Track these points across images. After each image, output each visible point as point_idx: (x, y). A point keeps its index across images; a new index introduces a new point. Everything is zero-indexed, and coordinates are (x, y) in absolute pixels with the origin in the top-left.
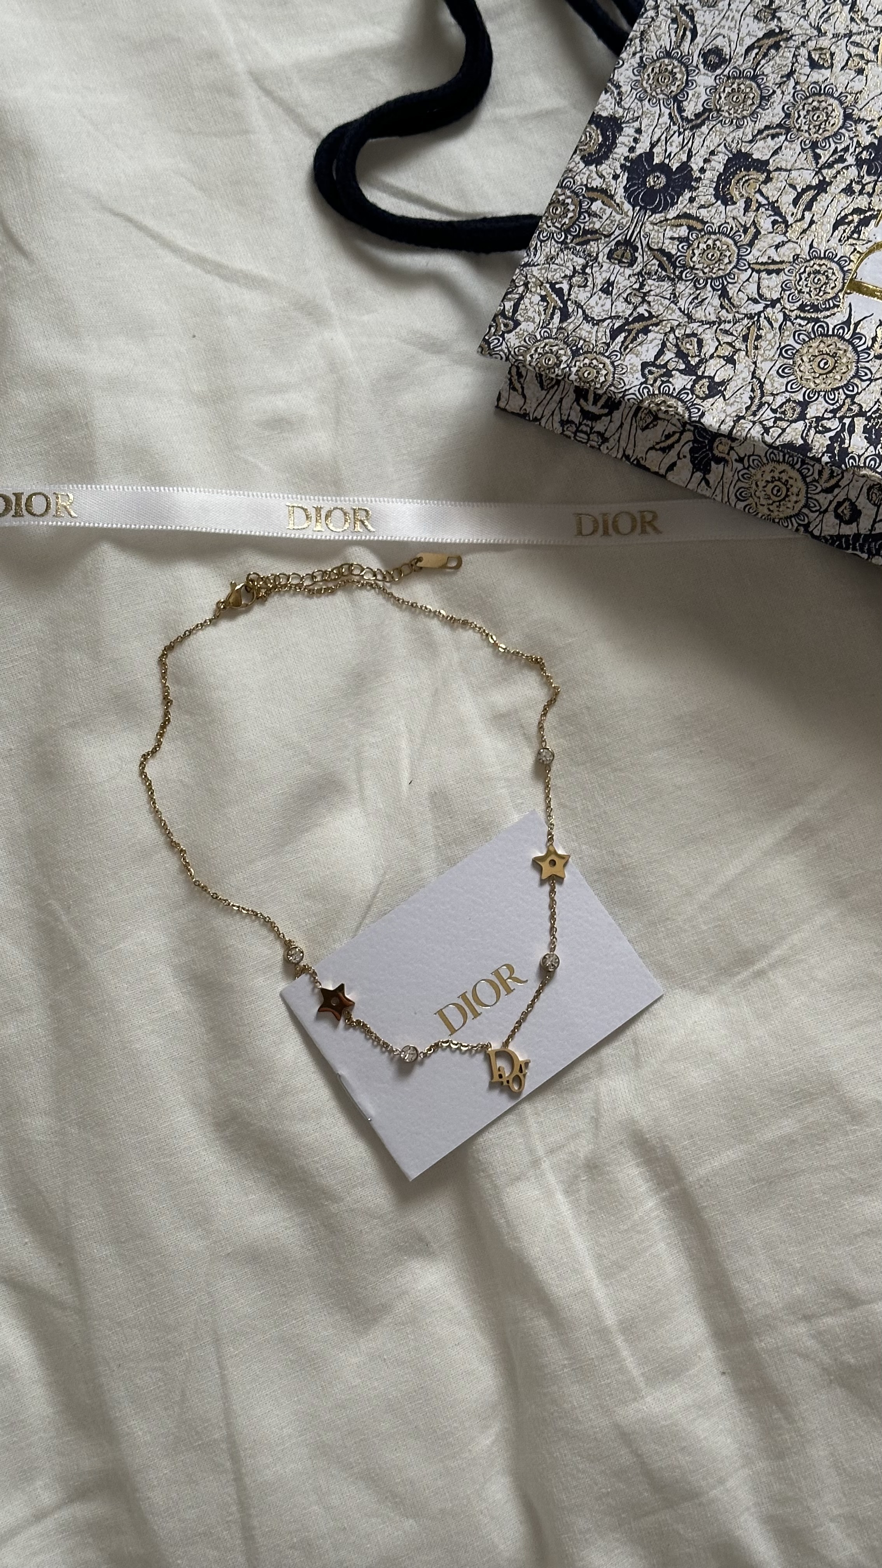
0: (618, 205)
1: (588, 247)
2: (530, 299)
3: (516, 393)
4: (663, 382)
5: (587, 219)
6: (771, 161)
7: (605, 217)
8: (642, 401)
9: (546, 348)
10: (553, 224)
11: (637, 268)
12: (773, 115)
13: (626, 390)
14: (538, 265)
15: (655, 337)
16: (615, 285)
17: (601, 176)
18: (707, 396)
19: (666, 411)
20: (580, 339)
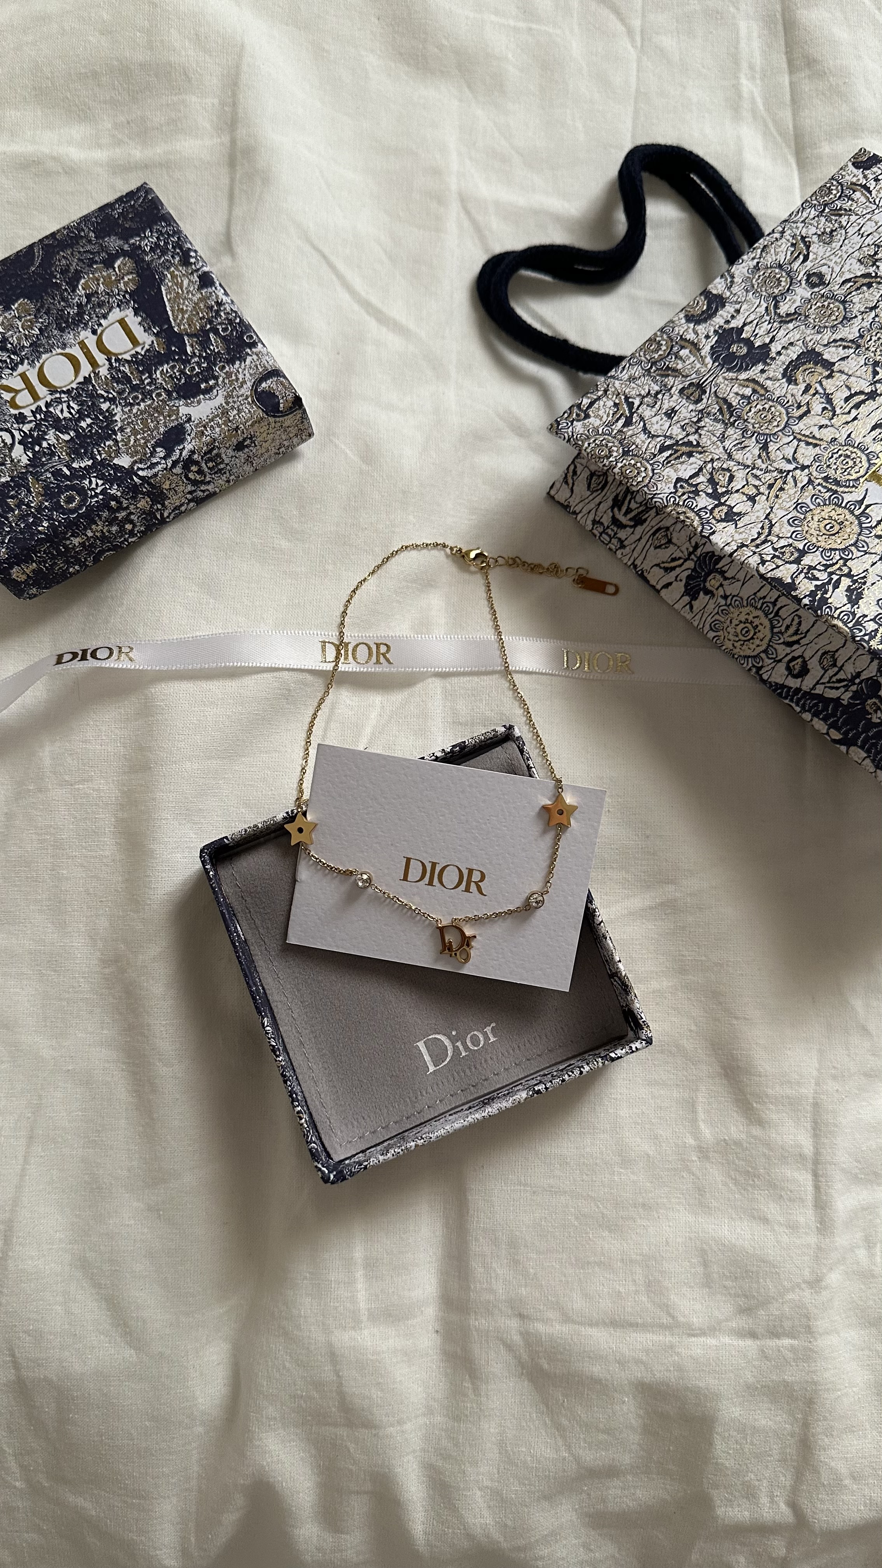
0: (702, 357)
1: (666, 380)
2: (605, 402)
3: (566, 487)
4: (689, 497)
5: (673, 359)
6: (837, 364)
7: (687, 362)
8: (666, 506)
9: (603, 442)
10: (645, 355)
11: (700, 406)
12: (850, 332)
13: (656, 494)
14: (621, 380)
15: (696, 462)
16: (678, 413)
17: (696, 333)
18: (722, 520)
19: (684, 521)
20: (634, 444)
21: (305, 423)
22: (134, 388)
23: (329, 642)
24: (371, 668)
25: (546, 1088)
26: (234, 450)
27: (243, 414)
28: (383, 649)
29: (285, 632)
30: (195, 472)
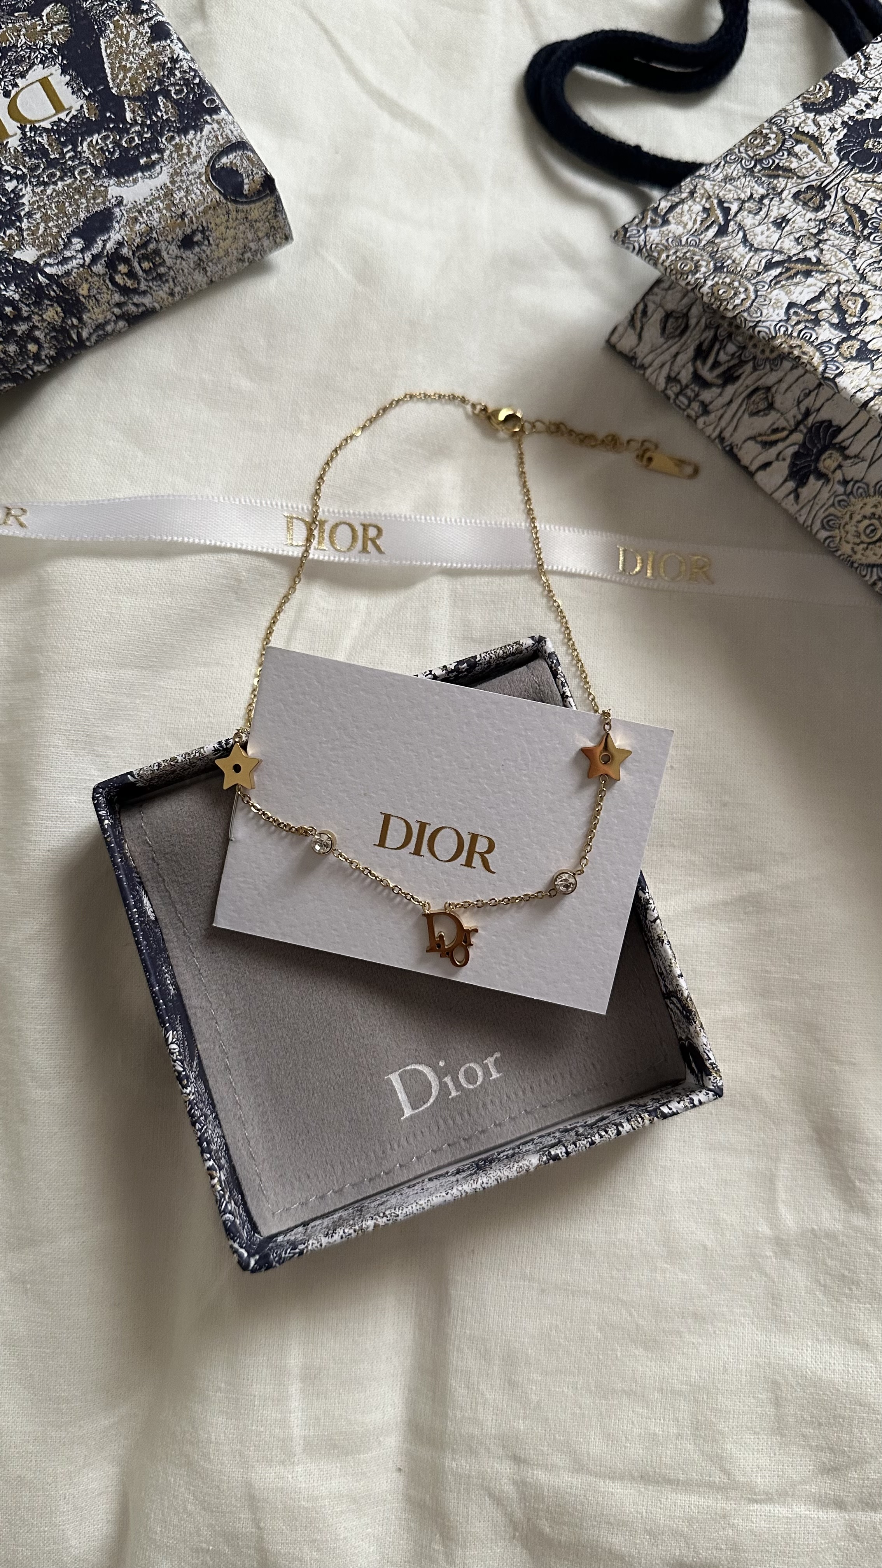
0: (825, 154)
1: (775, 182)
2: (690, 207)
3: (632, 331)
4: (806, 327)
5: (785, 156)
7: (805, 160)
8: (774, 338)
9: (688, 255)
10: (746, 151)
11: (821, 215)
13: (760, 321)
14: (714, 180)
15: (816, 283)
16: (790, 222)
17: (817, 125)
18: (852, 358)
19: (799, 357)
20: (729, 258)
21: (280, 218)
22: (51, 163)
23: (297, 518)
24: (354, 558)
25: (567, 1153)
26: (179, 247)
27: (193, 196)
28: (372, 532)
29: (237, 500)
30: (126, 274)
